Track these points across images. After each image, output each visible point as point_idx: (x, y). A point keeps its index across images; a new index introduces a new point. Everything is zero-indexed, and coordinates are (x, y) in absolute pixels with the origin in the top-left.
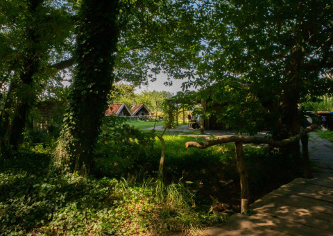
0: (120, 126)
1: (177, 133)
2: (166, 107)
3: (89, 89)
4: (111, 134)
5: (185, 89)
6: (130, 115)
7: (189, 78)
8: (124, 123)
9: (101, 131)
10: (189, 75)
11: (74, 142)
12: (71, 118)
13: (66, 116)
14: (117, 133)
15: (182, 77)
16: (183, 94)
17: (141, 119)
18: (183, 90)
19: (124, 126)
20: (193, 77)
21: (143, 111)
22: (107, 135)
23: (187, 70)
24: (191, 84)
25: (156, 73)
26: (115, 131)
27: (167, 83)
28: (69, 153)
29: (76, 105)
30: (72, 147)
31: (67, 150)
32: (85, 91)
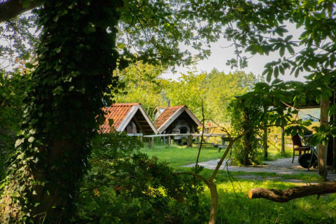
0: (127, 157)
1: (261, 177)
2: (237, 113)
3: (68, 84)
4: (107, 175)
5: (273, 78)
6: (152, 133)
7: (282, 53)
8: (135, 152)
9: (89, 167)
10: (282, 45)
11: (36, 188)
12: (31, 140)
13: (21, 137)
14: (121, 173)
15: (266, 49)
16: (268, 87)
17: (179, 142)
18: (269, 79)
19: (135, 157)
20: (291, 51)
21: (185, 122)
22: (100, 177)
23: (277, 36)
24: (286, 66)
25: (211, 39)
26: (116, 168)
27: (233, 61)
28: (26, 211)
29: (41, 115)
30: (31, 199)
31: (22, 203)
32: (59, 88)
